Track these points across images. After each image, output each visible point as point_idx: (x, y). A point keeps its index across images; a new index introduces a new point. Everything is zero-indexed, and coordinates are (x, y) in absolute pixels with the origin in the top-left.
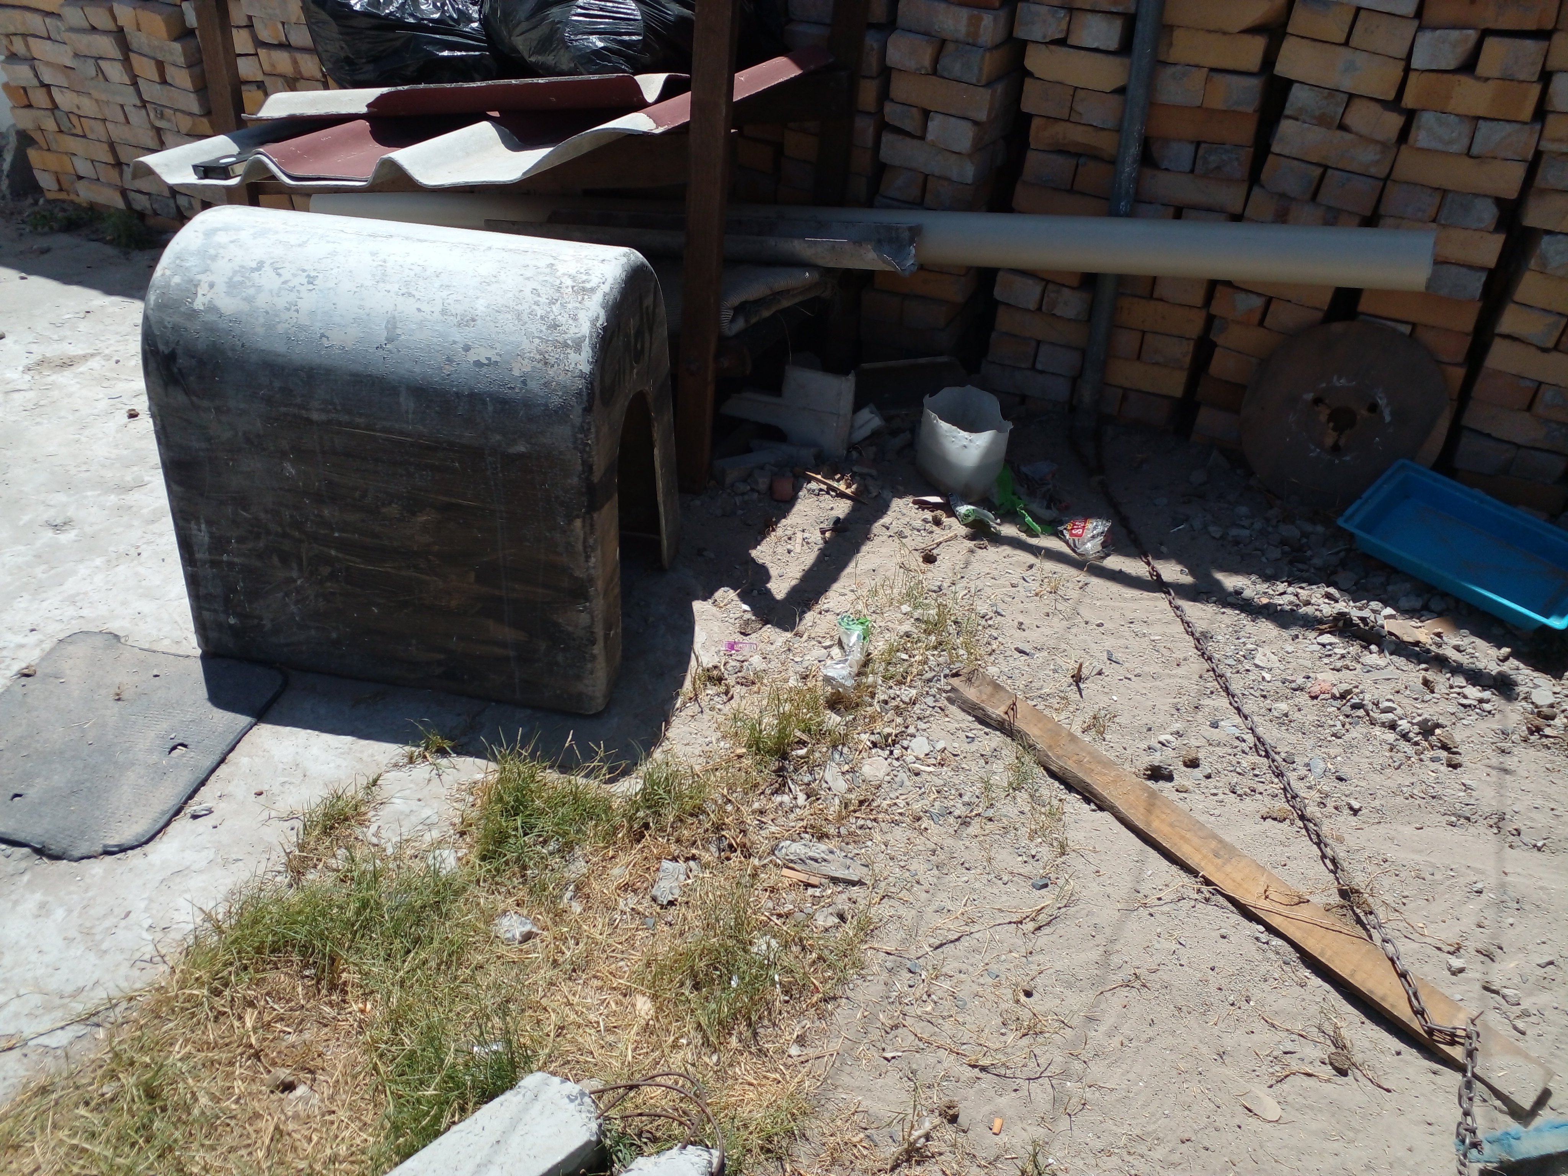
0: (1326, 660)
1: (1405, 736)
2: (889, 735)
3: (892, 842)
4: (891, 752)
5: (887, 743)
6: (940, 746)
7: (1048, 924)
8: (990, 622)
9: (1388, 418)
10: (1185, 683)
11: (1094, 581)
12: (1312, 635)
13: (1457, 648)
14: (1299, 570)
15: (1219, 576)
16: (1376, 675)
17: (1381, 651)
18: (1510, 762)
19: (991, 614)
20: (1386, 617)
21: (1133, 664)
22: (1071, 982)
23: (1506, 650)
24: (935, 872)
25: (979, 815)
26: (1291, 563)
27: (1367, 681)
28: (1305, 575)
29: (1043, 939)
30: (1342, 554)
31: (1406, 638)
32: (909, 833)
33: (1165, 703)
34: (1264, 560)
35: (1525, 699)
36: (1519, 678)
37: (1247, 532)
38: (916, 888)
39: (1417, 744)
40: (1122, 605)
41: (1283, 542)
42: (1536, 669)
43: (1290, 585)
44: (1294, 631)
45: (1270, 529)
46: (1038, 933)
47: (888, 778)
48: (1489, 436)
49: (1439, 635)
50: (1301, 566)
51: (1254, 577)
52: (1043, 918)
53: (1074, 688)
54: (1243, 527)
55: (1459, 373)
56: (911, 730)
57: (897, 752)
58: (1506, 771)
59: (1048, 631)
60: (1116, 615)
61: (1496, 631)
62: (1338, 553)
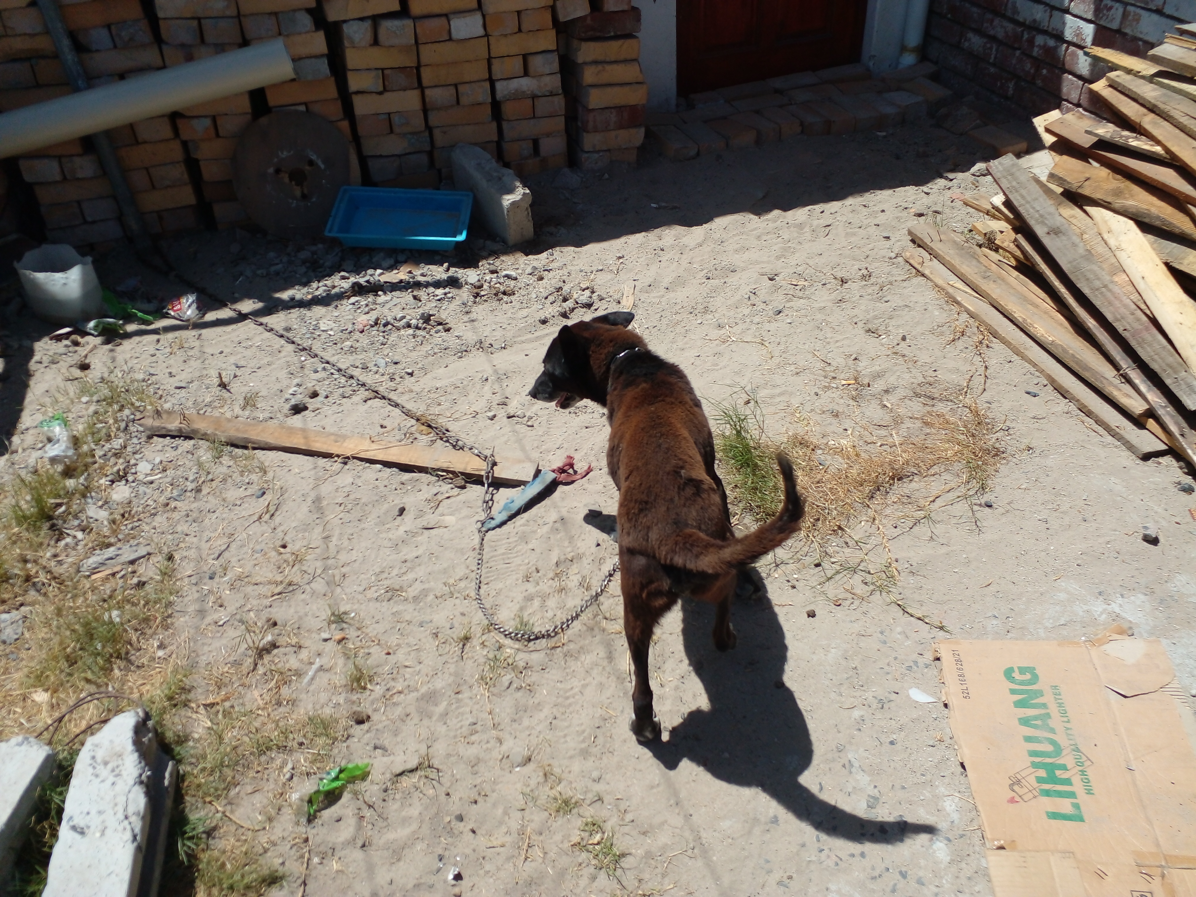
0: (359, 311)
1: (417, 328)
2: (119, 470)
3: (157, 525)
4: (127, 481)
5: (121, 477)
6: (157, 460)
7: (276, 510)
8: (149, 382)
9: (322, 166)
10: (289, 359)
11: (204, 332)
12: (345, 302)
13: (423, 275)
14: (320, 272)
15: (278, 295)
16: (388, 306)
17: (385, 293)
18: (473, 316)
19: (147, 378)
20: (380, 275)
21: (253, 364)
22: (306, 527)
23: (446, 265)
24: (194, 524)
25: (204, 482)
26: (314, 271)
27: (385, 311)
28: (325, 273)
29: (277, 519)
30: (340, 254)
31: (394, 281)
32: (166, 515)
33: (283, 374)
34: (298, 276)
35: (466, 284)
36: (459, 276)
37: (280, 266)
38: (187, 538)
39: (425, 328)
40: (229, 336)
41: (304, 262)
42: (465, 268)
43: (319, 282)
44: (335, 304)
45: (293, 259)
46: (274, 518)
47: (133, 495)
48: (381, 156)
49: (410, 272)
50: (320, 270)
51: (297, 287)
52: (272, 509)
53: (225, 391)
54: (277, 264)
55: (345, 125)
56: (133, 462)
57: (130, 478)
58: (473, 321)
59: (190, 370)
60: (228, 343)
61: (437, 258)
62: (337, 254)
